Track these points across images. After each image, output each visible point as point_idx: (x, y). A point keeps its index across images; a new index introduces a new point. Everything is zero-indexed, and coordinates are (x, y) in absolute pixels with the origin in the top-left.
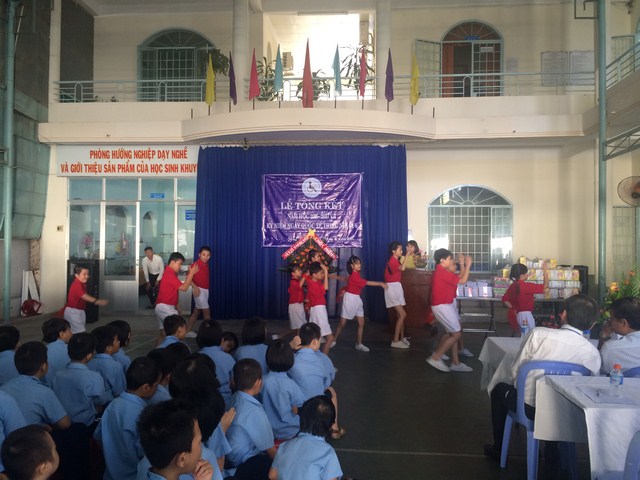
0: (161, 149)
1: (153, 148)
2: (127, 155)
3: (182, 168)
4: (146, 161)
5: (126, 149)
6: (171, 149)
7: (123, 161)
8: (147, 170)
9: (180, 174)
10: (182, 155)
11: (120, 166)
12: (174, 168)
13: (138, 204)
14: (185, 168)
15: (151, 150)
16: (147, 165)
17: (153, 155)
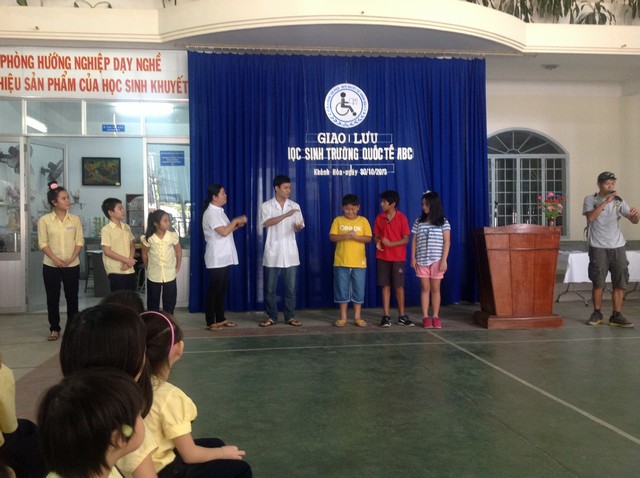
0: (120, 55)
1: (105, 54)
2: (64, 63)
3: (153, 86)
4: (95, 74)
5: (62, 53)
6: (135, 55)
7: (57, 74)
8: (96, 88)
9: (149, 96)
10: (154, 65)
11: (52, 82)
12: (139, 86)
14: (159, 86)
15: (103, 56)
16: (95, 80)
17: (106, 64)
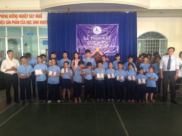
0: (31, 13)
2: (16, 16)
3: (40, 22)
4: (24, 19)
5: (15, 14)
6: (35, 14)
7: (14, 19)
8: (25, 23)
9: (39, 25)
10: (40, 16)
11: (13, 22)
12: (36, 22)
13: (22, 38)
14: (42, 22)
15: (26, 14)
16: (25, 21)
17: (27, 16)
